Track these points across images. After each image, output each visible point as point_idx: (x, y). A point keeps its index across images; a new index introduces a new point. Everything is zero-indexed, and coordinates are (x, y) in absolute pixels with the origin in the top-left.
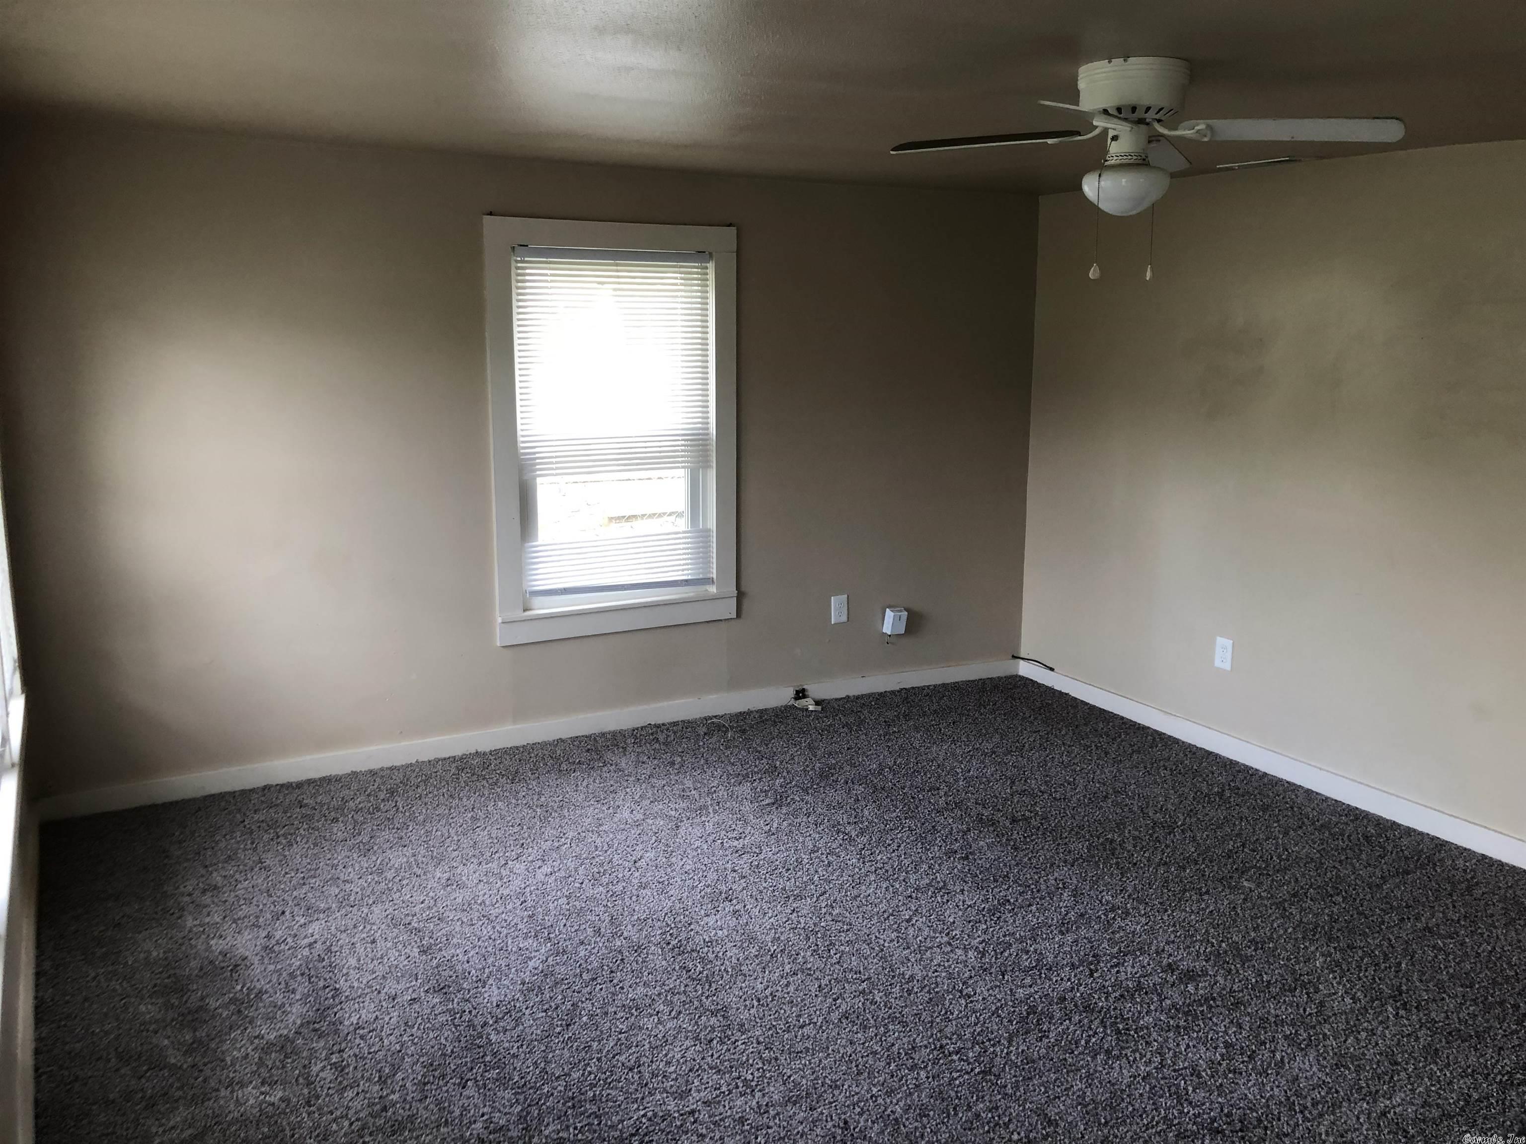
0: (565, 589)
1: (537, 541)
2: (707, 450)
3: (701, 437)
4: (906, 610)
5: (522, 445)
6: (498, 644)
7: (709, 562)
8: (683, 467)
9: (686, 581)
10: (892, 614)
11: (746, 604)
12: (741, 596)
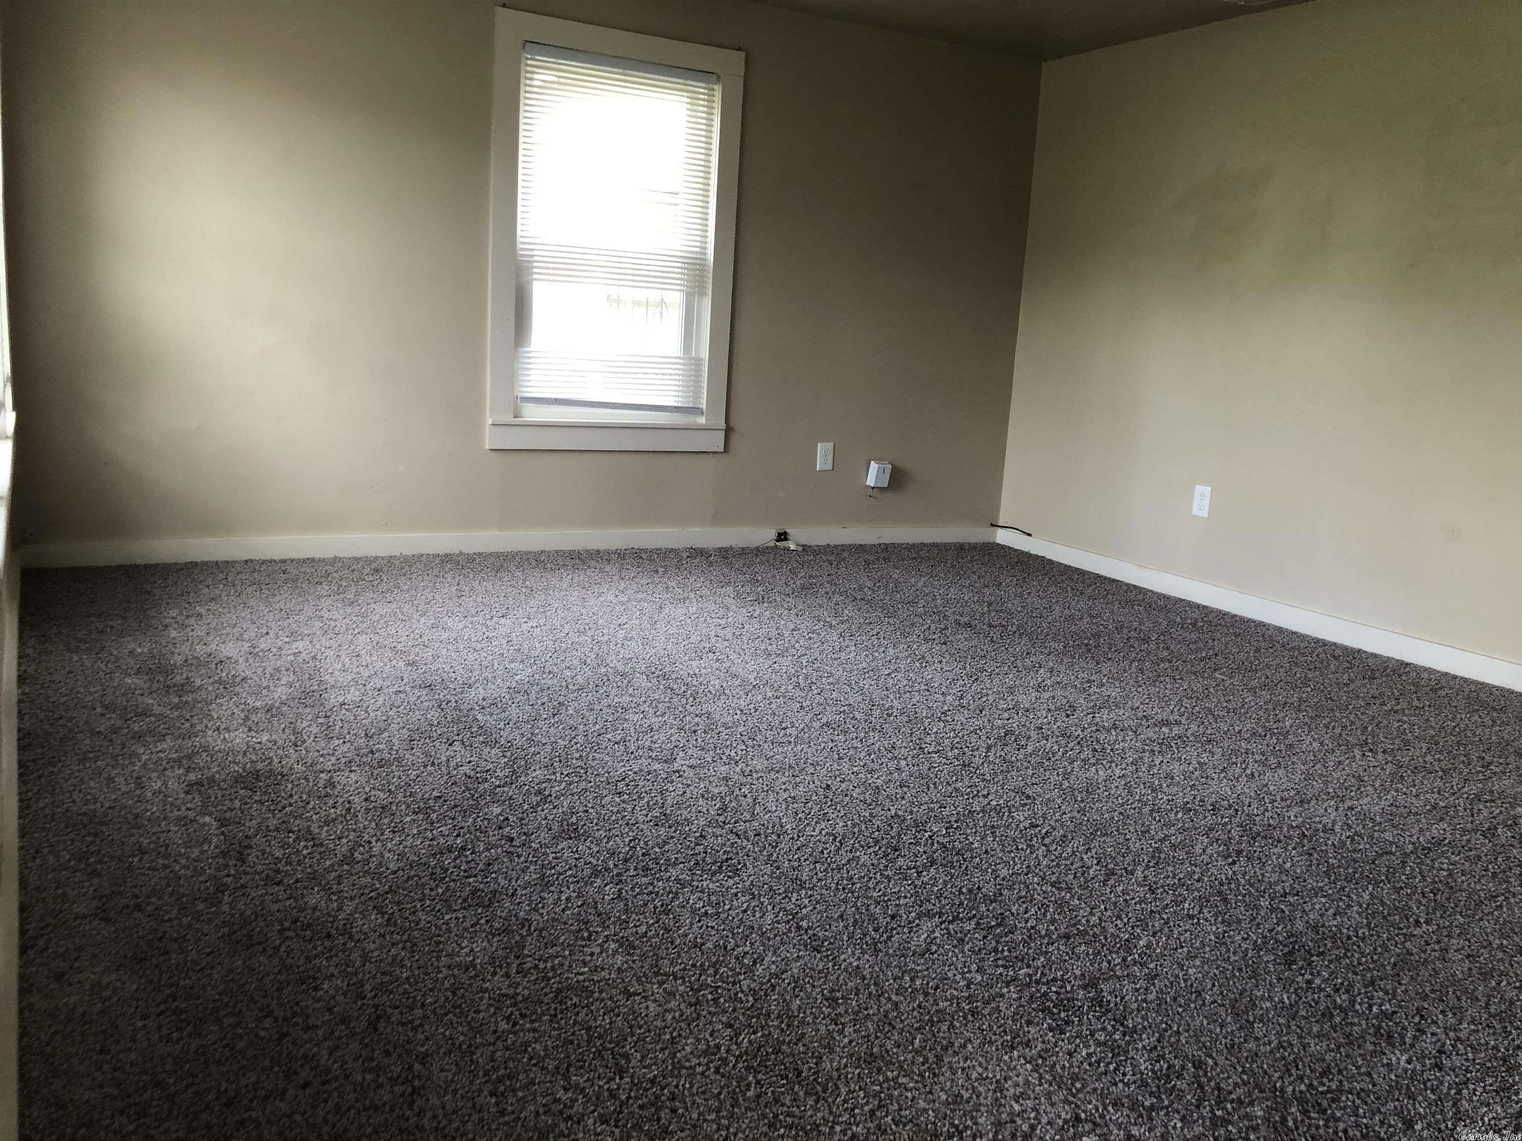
0: (555, 399)
1: (529, 347)
2: (703, 276)
3: (698, 261)
4: (890, 463)
5: (521, 246)
6: (487, 447)
7: (700, 392)
8: (678, 290)
9: (676, 407)
10: (877, 466)
11: (734, 438)
12: (729, 430)
